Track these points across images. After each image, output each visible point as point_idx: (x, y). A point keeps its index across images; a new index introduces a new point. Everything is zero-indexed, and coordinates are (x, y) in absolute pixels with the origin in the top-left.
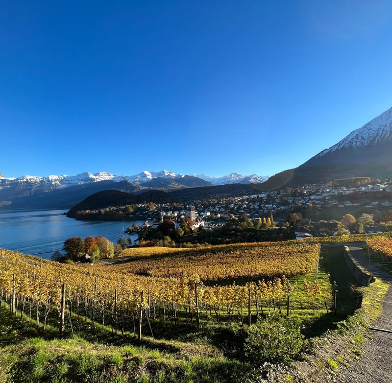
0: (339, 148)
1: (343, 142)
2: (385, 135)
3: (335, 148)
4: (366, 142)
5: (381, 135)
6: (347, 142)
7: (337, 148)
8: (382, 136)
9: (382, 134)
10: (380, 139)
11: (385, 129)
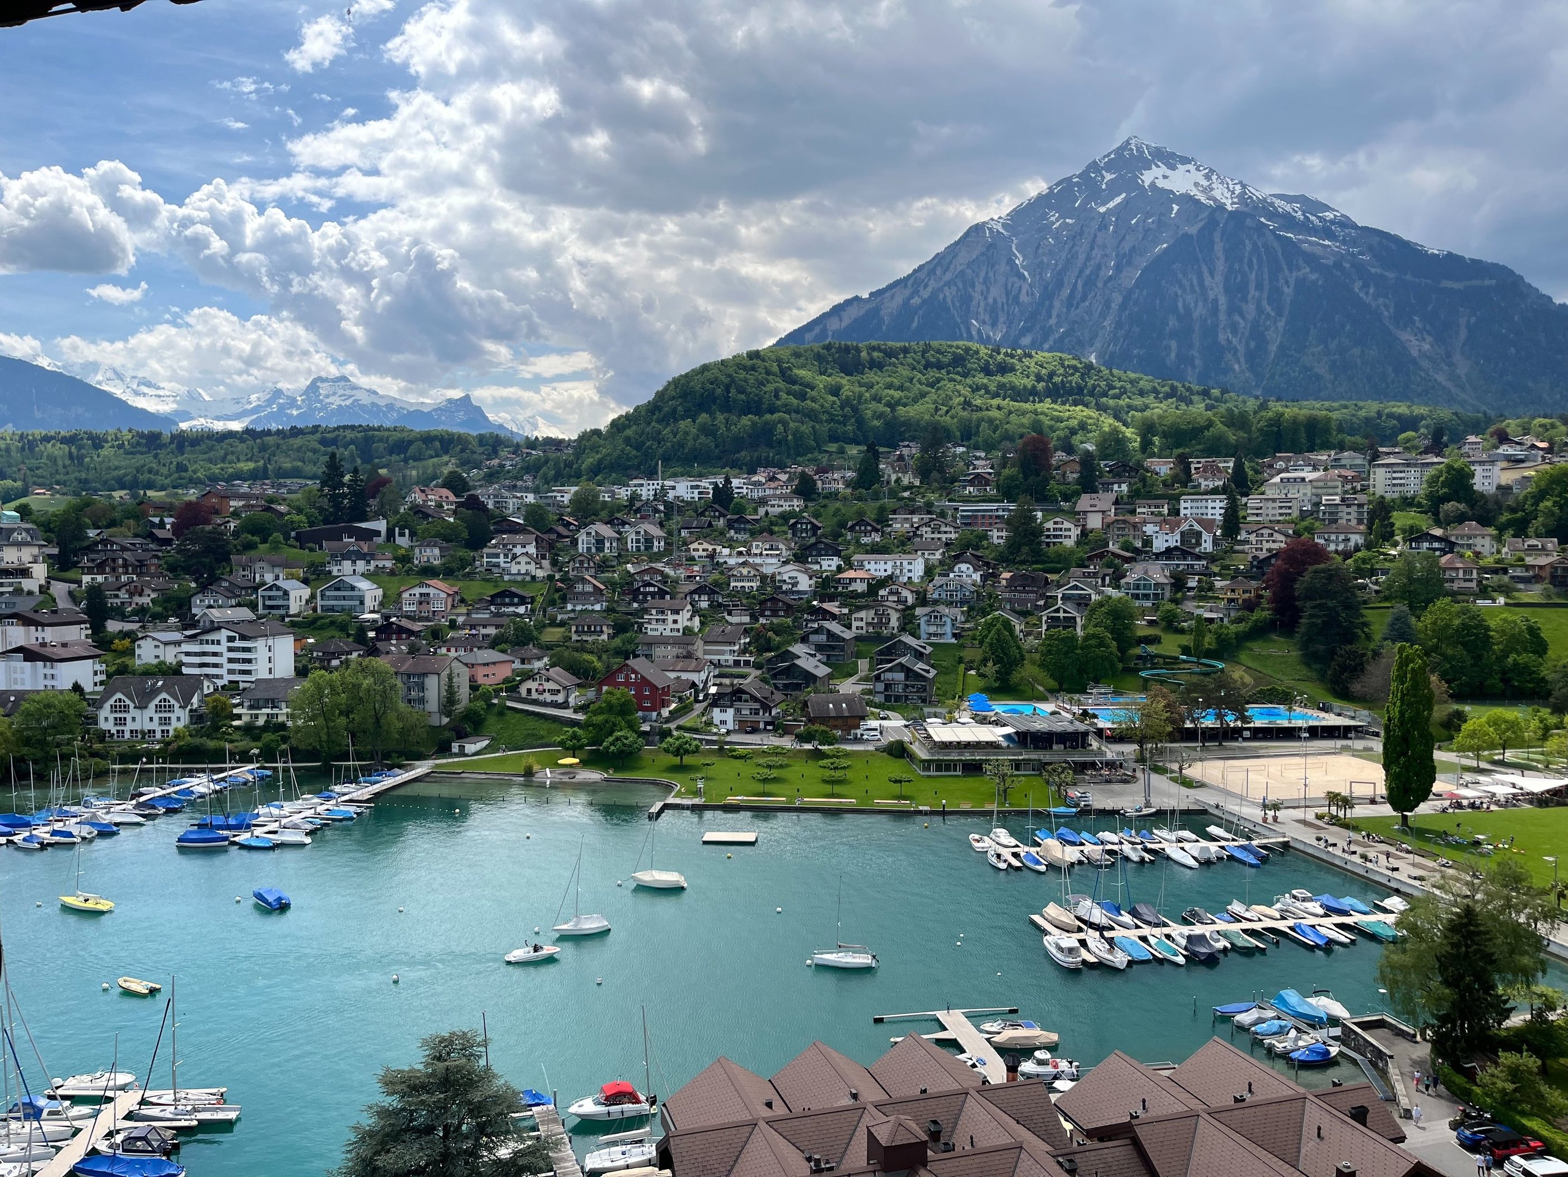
0: (916, 301)
1: (933, 271)
2: (1099, 267)
3: (898, 300)
4: (1025, 288)
5: (1085, 266)
6: (948, 276)
7: (906, 302)
8: (1088, 272)
9: (1088, 258)
10: (1080, 283)
11: (1099, 240)
